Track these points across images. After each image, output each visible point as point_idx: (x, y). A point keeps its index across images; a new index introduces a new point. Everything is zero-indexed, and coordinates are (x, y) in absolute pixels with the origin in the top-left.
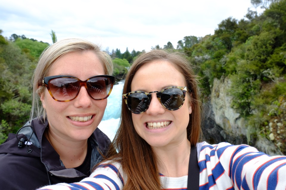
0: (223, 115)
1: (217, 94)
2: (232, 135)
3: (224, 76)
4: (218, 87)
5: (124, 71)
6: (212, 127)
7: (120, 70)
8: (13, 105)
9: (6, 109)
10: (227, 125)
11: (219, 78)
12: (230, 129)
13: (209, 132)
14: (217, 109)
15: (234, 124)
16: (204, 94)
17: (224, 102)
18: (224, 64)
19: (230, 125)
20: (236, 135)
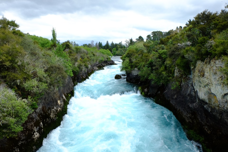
0: (209, 91)
1: (202, 73)
2: (219, 109)
3: (210, 58)
4: (202, 68)
5: (107, 59)
6: (193, 102)
7: (104, 58)
8: (33, 84)
9: (27, 87)
10: (213, 100)
11: (203, 60)
12: (217, 104)
13: (190, 106)
14: (200, 86)
15: (222, 98)
16: (183, 74)
17: (210, 80)
18: (209, 48)
19: (217, 100)
20: (224, 109)
